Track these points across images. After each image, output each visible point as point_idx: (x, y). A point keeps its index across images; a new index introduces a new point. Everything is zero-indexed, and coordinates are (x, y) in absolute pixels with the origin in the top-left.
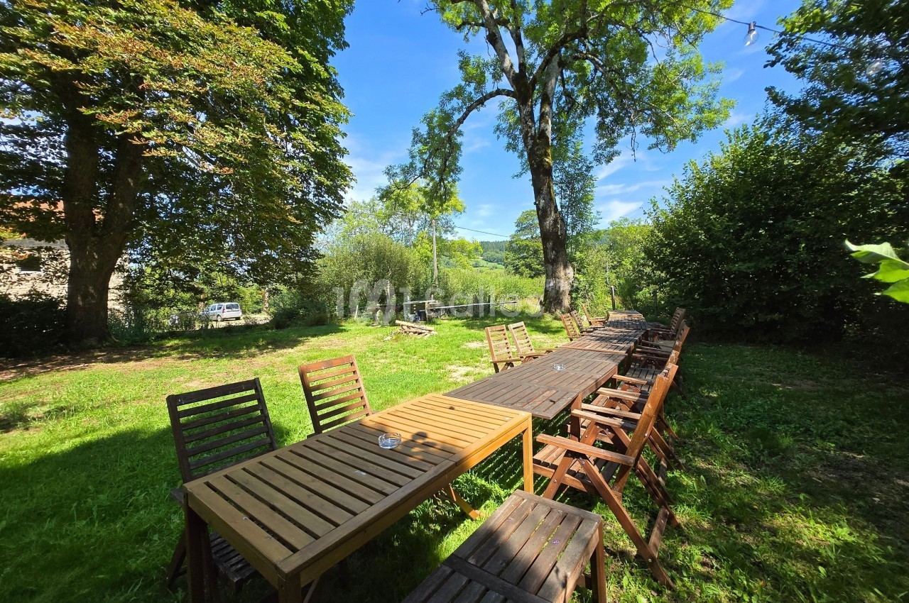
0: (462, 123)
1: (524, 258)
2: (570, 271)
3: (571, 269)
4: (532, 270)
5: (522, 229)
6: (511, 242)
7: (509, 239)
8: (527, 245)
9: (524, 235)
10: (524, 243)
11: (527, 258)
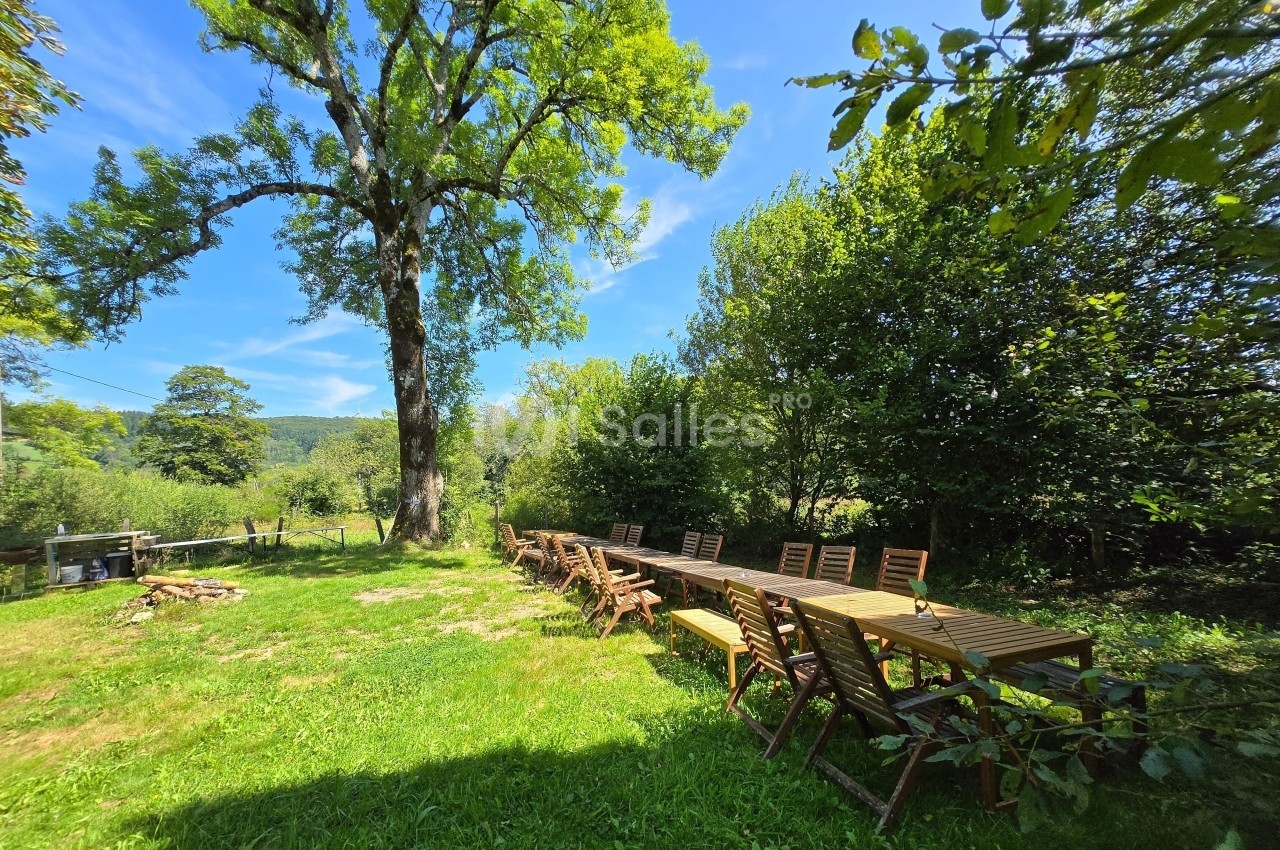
0: (239, 205)
1: (187, 451)
2: (440, 479)
3: (441, 477)
4: (206, 473)
5: (181, 398)
6: (155, 418)
7: (150, 410)
8: (197, 428)
9: (188, 409)
10: (190, 423)
11: (196, 451)
